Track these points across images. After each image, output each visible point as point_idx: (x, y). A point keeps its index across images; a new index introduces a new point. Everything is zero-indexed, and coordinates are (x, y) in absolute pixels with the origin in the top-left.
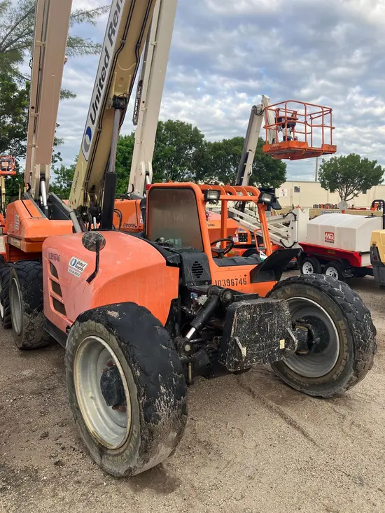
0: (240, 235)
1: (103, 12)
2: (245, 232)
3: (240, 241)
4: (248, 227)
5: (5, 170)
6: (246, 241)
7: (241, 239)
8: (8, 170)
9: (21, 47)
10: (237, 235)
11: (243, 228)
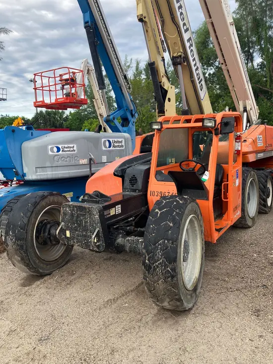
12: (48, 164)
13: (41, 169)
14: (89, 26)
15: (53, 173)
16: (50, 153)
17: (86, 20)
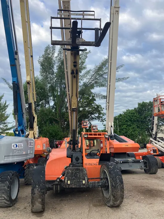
0: (153, 150)
1: (121, 67)
2: (156, 149)
3: (153, 153)
4: (157, 147)
5: (85, 126)
6: (156, 153)
7: (154, 152)
8: (86, 126)
9: (93, 84)
10: (152, 150)
11: (155, 147)
12: (11, 154)
13: (7, 157)
14: (15, 84)
15: (13, 159)
16: (13, 148)
17: (14, 81)
